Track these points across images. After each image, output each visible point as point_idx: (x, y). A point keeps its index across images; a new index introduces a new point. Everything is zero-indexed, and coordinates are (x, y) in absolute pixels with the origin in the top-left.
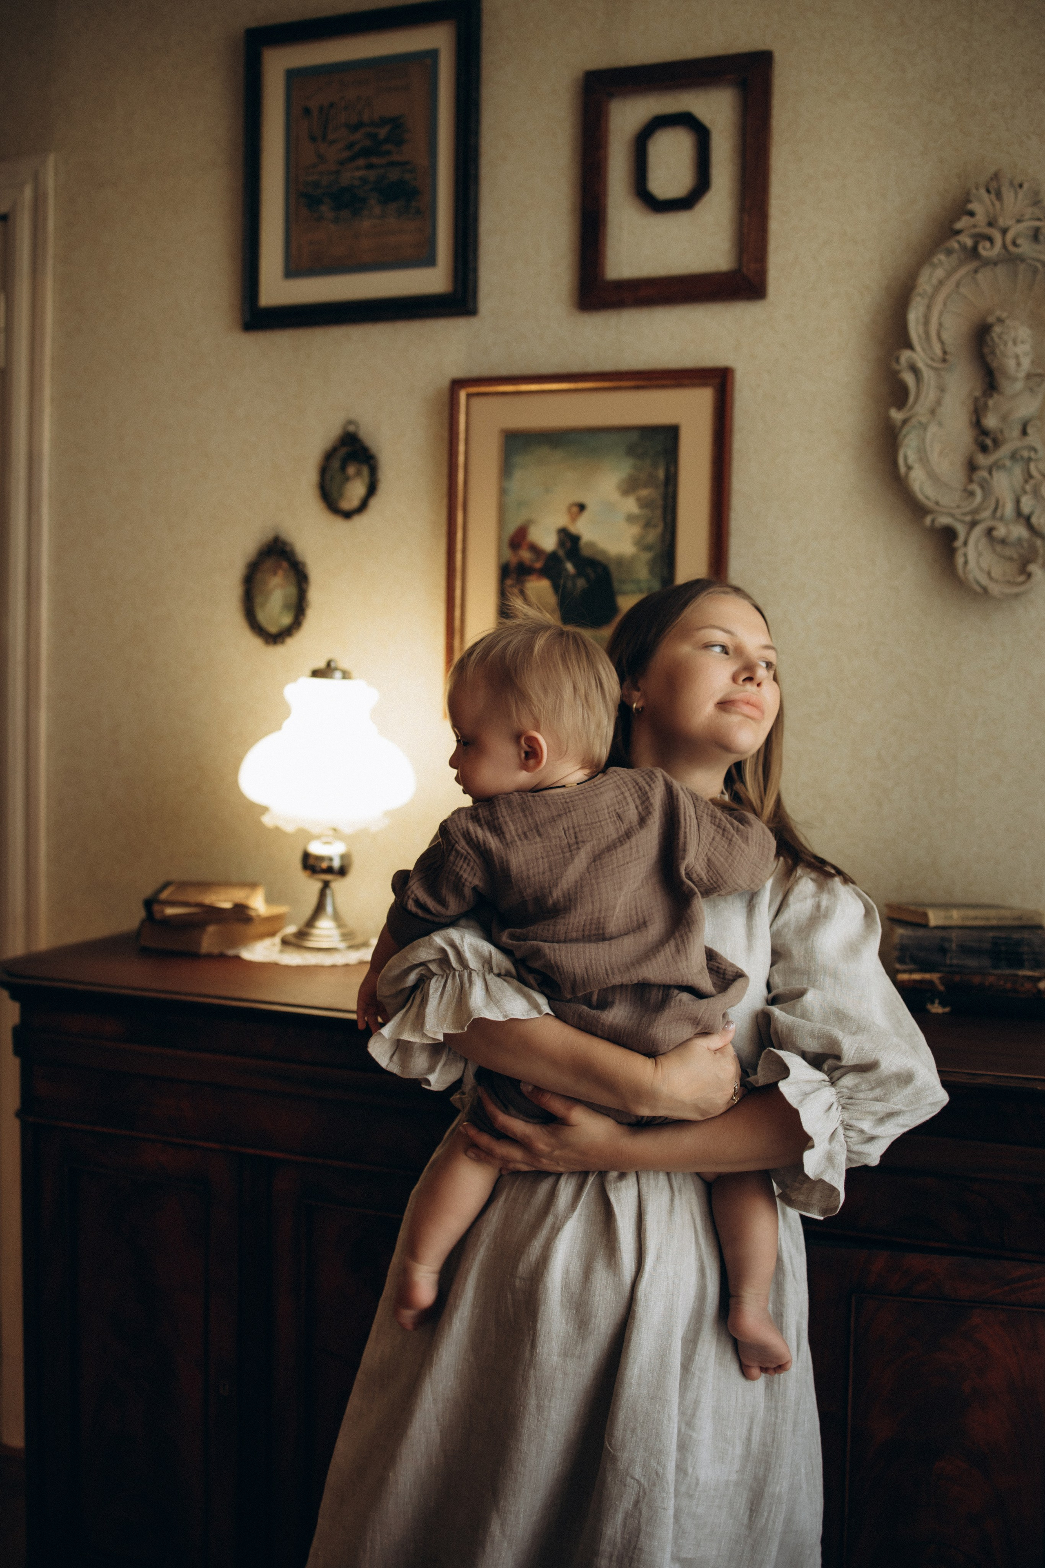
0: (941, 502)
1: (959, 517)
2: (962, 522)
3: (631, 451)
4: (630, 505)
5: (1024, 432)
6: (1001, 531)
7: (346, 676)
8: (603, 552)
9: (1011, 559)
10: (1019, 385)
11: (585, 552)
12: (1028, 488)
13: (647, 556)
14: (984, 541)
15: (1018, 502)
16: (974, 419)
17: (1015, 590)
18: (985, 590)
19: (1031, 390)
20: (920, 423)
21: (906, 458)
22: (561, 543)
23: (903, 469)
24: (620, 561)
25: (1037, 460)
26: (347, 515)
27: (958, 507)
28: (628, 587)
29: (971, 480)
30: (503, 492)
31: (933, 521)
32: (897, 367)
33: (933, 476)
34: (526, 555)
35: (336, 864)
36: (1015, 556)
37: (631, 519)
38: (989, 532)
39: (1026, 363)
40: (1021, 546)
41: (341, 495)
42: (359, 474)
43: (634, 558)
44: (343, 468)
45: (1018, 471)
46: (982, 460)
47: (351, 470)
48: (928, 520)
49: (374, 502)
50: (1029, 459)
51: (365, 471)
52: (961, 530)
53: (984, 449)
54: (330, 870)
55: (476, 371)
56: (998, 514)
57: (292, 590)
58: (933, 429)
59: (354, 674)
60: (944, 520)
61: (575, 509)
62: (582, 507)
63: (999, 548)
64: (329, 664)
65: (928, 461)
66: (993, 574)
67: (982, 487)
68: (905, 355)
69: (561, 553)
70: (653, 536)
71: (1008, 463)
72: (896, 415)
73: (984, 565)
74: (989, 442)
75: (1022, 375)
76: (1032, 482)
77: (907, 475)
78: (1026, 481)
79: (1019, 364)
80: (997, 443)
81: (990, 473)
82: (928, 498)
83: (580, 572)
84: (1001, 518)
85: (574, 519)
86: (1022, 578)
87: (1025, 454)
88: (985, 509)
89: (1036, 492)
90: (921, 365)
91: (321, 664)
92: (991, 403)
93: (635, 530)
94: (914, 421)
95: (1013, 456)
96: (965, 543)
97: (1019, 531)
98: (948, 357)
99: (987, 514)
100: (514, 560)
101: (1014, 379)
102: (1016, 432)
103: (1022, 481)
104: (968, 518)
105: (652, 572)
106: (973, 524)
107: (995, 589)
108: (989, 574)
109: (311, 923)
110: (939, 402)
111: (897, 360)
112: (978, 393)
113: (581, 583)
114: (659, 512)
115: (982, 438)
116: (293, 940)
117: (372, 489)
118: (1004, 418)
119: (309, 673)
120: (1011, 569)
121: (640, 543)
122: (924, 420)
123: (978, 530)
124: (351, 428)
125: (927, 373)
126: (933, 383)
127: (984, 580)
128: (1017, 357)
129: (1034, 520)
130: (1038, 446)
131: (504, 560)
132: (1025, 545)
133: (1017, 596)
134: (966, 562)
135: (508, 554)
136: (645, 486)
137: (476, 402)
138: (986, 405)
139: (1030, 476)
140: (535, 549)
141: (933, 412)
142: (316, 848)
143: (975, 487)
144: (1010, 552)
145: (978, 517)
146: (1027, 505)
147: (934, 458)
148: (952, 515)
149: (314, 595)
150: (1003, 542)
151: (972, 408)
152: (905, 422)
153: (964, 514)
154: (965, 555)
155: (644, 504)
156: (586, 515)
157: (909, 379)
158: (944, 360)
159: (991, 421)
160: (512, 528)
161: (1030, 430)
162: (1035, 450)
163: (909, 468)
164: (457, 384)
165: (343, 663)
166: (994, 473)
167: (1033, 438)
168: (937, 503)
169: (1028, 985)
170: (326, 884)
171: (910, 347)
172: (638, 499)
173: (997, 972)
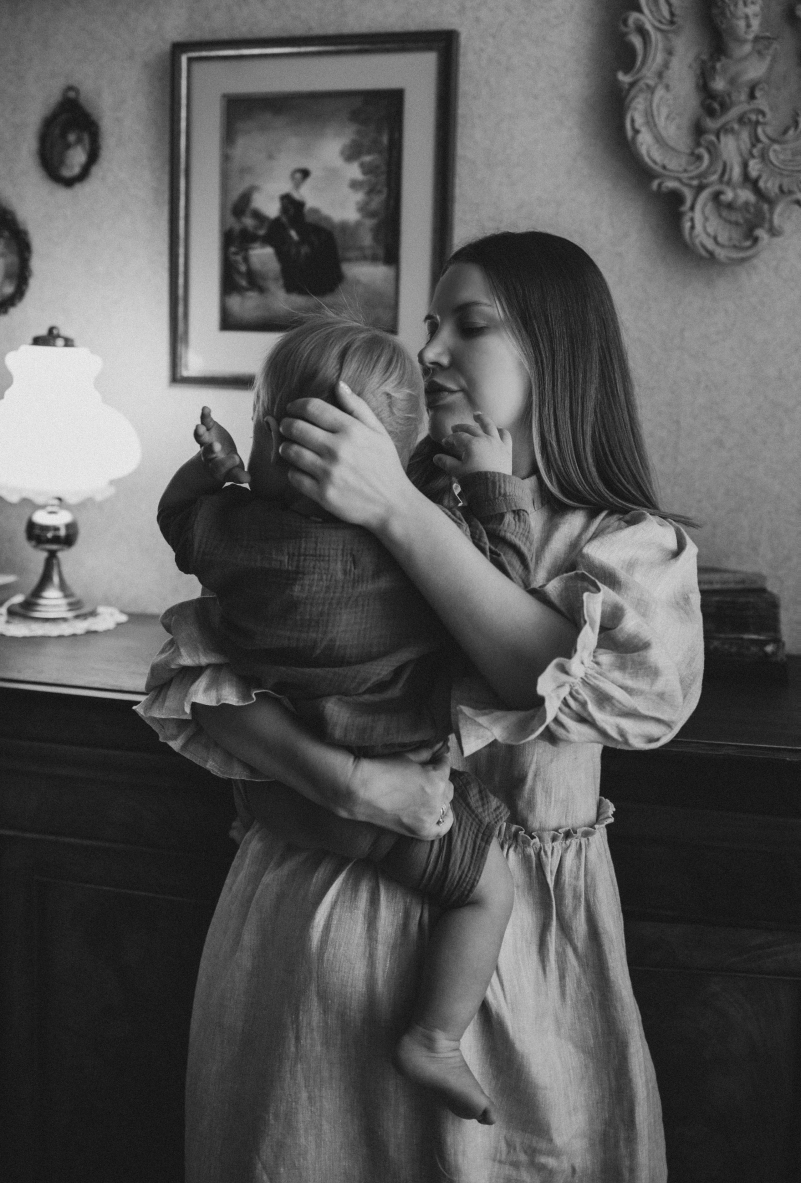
0: (669, 167)
1: (686, 181)
2: (690, 186)
3: (355, 116)
4: (354, 171)
5: (752, 96)
6: (729, 195)
7: (69, 343)
8: (327, 219)
9: (737, 224)
10: (747, 48)
11: (309, 219)
12: (755, 151)
13: (370, 223)
14: (710, 206)
15: (745, 166)
16: (701, 82)
17: (741, 255)
18: (711, 254)
19: (759, 53)
20: (648, 86)
21: (633, 121)
22: (284, 210)
23: (630, 133)
24: (344, 227)
25: (765, 124)
26: (69, 183)
27: (685, 171)
28: (352, 254)
29: (698, 144)
30: (226, 158)
31: (660, 185)
32: (625, 30)
33: (659, 140)
34: (249, 222)
35: (63, 532)
36: (741, 221)
37: (354, 185)
38: (716, 197)
39: (755, 23)
40: (748, 211)
41: (62, 162)
42: (79, 141)
43: (358, 224)
44: (63, 136)
45: (745, 135)
46: (711, 124)
47: (72, 137)
48: (655, 184)
49: (96, 171)
50: (757, 123)
51: (86, 137)
52: (688, 194)
53: (711, 113)
54: (56, 540)
55: (197, 36)
56: (726, 178)
57: (13, 259)
58: (660, 92)
59: (77, 342)
60: (671, 184)
61: (298, 176)
62: (305, 173)
63: (725, 213)
64: (51, 330)
65: (655, 125)
66: (720, 239)
67: (709, 152)
68: (634, 16)
69: (284, 219)
70: (377, 202)
71: (736, 126)
72: (624, 78)
73: (710, 230)
74: (716, 106)
75: (751, 37)
76: (760, 146)
77: (634, 138)
78: (753, 146)
79: (748, 26)
80: (725, 107)
81: (718, 138)
82: (655, 162)
83: (304, 238)
84: (729, 183)
85: (297, 186)
86: (748, 243)
87: (753, 117)
88: (713, 173)
89: (764, 157)
90: (648, 27)
91: (43, 331)
92: (718, 66)
93: (359, 196)
94: (641, 84)
95: (741, 120)
96: (692, 208)
97: (746, 195)
98: (675, 19)
99: (715, 177)
100: (237, 227)
101: (744, 41)
102: (743, 97)
103: (749, 145)
104: (695, 183)
105: (376, 238)
106: (700, 188)
107: (721, 254)
108: (715, 239)
109: (38, 592)
110: (666, 65)
111: (625, 22)
112: (705, 57)
113: (305, 250)
114: (383, 178)
115: (709, 101)
116: (18, 610)
117: (93, 157)
118: (732, 81)
119: (30, 340)
120: (736, 234)
121: (363, 208)
122: (651, 82)
123: (705, 194)
124: (72, 94)
125: (654, 35)
126: (660, 46)
127: (710, 244)
128: (747, 17)
129: (761, 184)
130: (766, 109)
131: (228, 227)
132: (752, 209)
133: (743, 260)
134: (693, 227)
135: (231, 221)
136: (369, 153)
137: (197, 67)
138: (714, 68)
139: (758, 140)
140: (257, 215)
141: (660, 75)
142: (41, 518)
143: (702, 151)
144: (735, 216)
145: (705, 181)
146: (754, 167)
147: (661, 122)
148: (680, 180)
149: (36, 263)
150: (730, 206)
151: (698, 71)
152: (632, 85)
153: (692, 178)
154: (692, 220)
155: (366, 169)
156: (309, 181)
157: (637, 41)
158: (672, 23)
159: (719, 84)
160: (235, 195)
161: (758, 94)
162: (763, 114)
163: (636, 132)
164: (178, 48)
165: (65, 331)
166: (722, 138)
167: (761, 103)
168: (664, 167)
170: (52, 555)
171: (639, 10)
172: (362, 165)
173: (722, 636)
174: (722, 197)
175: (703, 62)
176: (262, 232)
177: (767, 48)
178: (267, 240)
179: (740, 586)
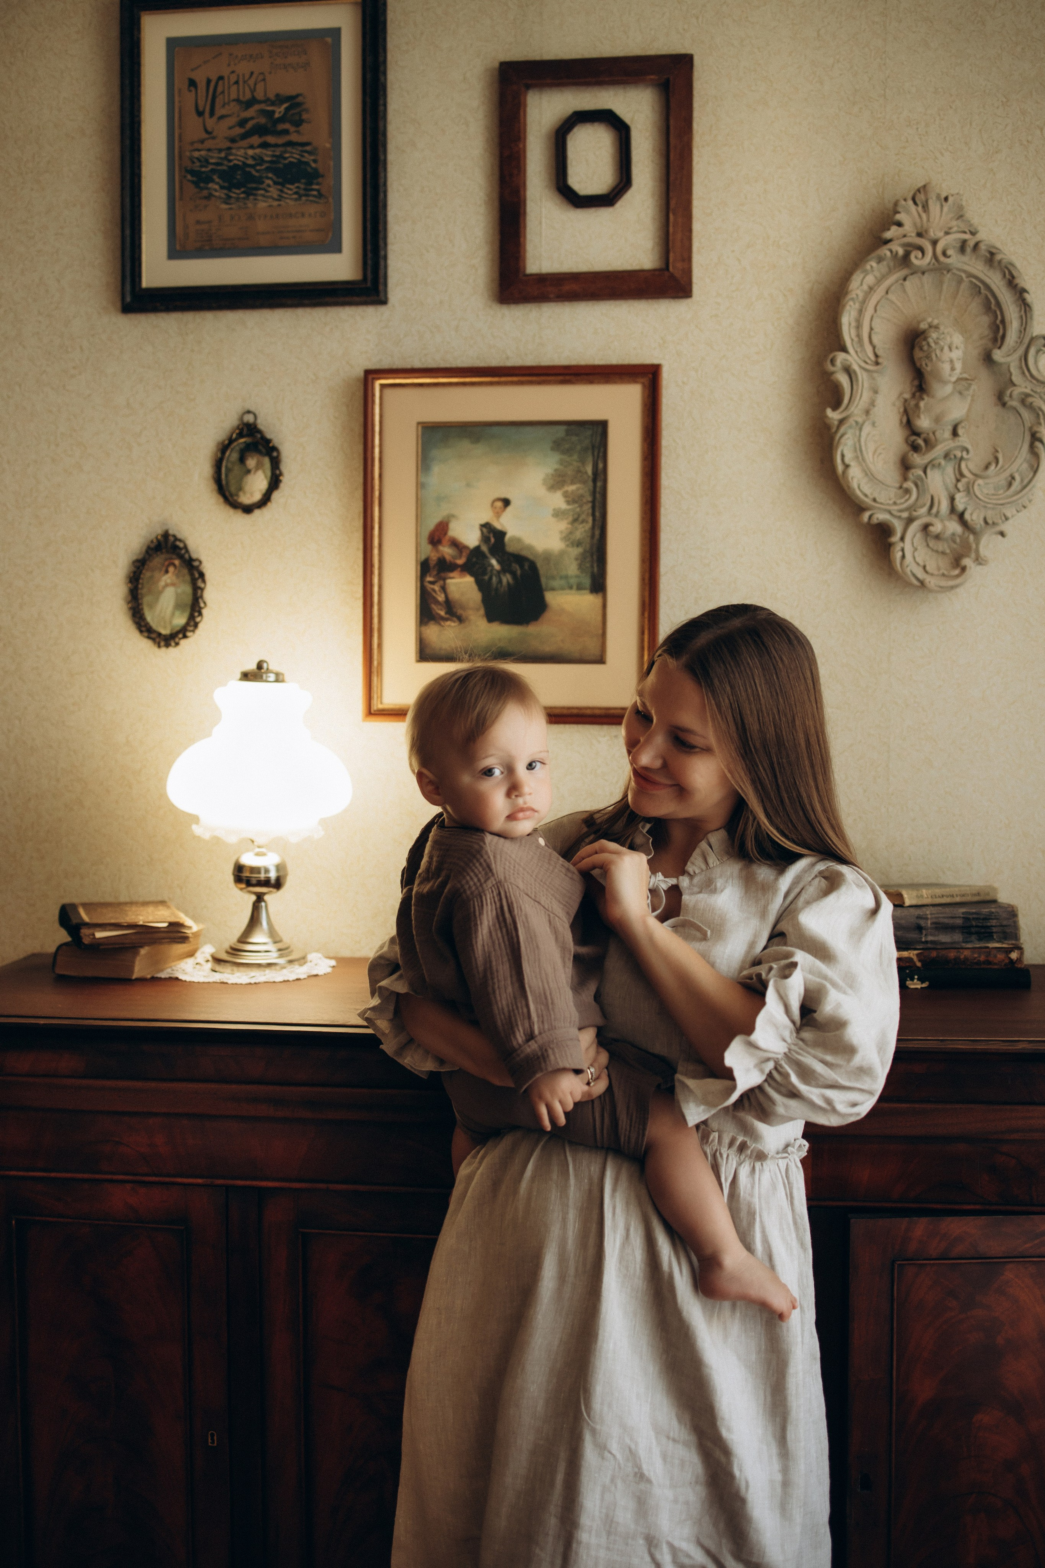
0: (878, 499)
1: (895, 513)
2: (899, 518)
3: (557, 446)
4: (558, 500)
5: (955, 433)
6: (937, 528)
7: (281, 678)
8: (530, 548)
9: (943, 553)
10: (949, 389)
11: (511, 548)
12: (960, 485)
13: (576, 551)
14: (919, 535)
15: (952, 499)
16: (905, 420)
17: (951, 583)
18: (922, 583)
19: (960, 393)
20: (857, 422)
21: (843, 456)
22: (485, 539)
23: (840, 468)
24: (548, 557)
25: (967, 460)
26: (248, 509)
27: (895, 503)
28: (555, 583)
29: (905, 479)
30: (420, 486)
31: (870, 517)
32: (831, 369)
33: (868, 474)
34: (447, 551)
35: (273, 875)
36: (948, 551)
37: (558, 514)
38: (926, 527)
39: (958, 366)
40: (954, 542)
41: (240, 489)
42: (259, 466)
43: (562, 553)
44: (242, 460)
45: (950, 469)
46: (917, 459)
47: (251, 462)
48: (866, 516)
49: (276, 495)
50: (962, 458)
51: (267, 463)
52: (898, 526)
53: (915, 448)
54: (266, 883)
55: (387, 362)
56: (934, 510)
58: (867, 428)
59: (286, 678)
60: (881, 517)
61: (499, 504)
62: (506, 502)
63: (932, 543)
64: (260, 666)
65: (864, 460)
66: (928, 568)
67: (916, 485)
68: (841, 357)
69: (484, 548)
70: (582, 531)
71: (943, 462)
72: (833, 415)
73: (919, 560)
74: (920, 442)
75: (954, 379)
76: (964, 480)
77: (844, 472)
78: (958, 481)
79: (953, 369)
80: (929, 444)
81: (925, 472)
82: (866, 496)
83: (506, 568)
84: (937, 515)
85: (498, 515)
86: (957, 572)
87: (959, 454)
88: (922, 507)
89: (969, 490)
90: (855, 367)
91: (252, 666)
92: (922, 404)
93: (563, 525)
94: (851, 421)
95: (946, 456)
96: (902, 539)
97: (954, 527)
98: (880, 360)
99: (924, 510)
100: (434, 557)
101: (945, 383)
102: (947, 434)
103: (954, 481)
104: (905, 515)
105: (580, 567)
106: (910, 521)
107: (931, 581)
108: (924, 567)
109: (244, 938)
110: (872, 403)
111: (833, 362)
112: (907, 396)
113: (507, 579)
114: (587, 508)
115: (914, 437)
116: (225, 956)
117: (275, 483)
118: (937, 420)
119: (239, 676)
120: (944, 564)
121: (567, 538)
122: (860, 420)
123: (915, 526)
124: (250, 418)
125: (862, 376)
126: (866, 385)
127: (920, 574)
128: (951, 361)
129: (967, 516)
130: (969, 447)
131: (423, 557)
132: (958, 540)
133: (952, 588)
134: (903, 557)
135: (427, 550)
136: (573, 483)
137: (391, 394)
138: (917, 406)
139: (962, 475)
140: (455, 544)
141: (867, 412)
142: (249, 860)
143: (909, 485)
144: (941, 546)
145: (915, 514)
146: (961, 502)
147: (869, 456)
148: (890, 513)
149: (210, 594)
150: (937, 537)
151: (902, 410)
152: (841, 422)
153: (901, 511)
154: (903, 550)
155: (571, 499)
156: (509, 509)
157: (843, 379)
158: (877, 363)
159: (924, 423)
160: (431, 524)
161: (960, 431)
162: (968, 451)
163: (847, 466)
164: (370, 375)
165: (273, 665)
166: (929, 471)
167: (964, 439)
168: (875, 500)
169: (1001, 956)
170: (260, 898)
171: (844, 349)
172: (566, 495)
173: (969, 945)
174: (931, 528)
175: (906, 400)
176: (460, 562)
177: (968, 389)
178: (467, 568)
179: (976, 899)
